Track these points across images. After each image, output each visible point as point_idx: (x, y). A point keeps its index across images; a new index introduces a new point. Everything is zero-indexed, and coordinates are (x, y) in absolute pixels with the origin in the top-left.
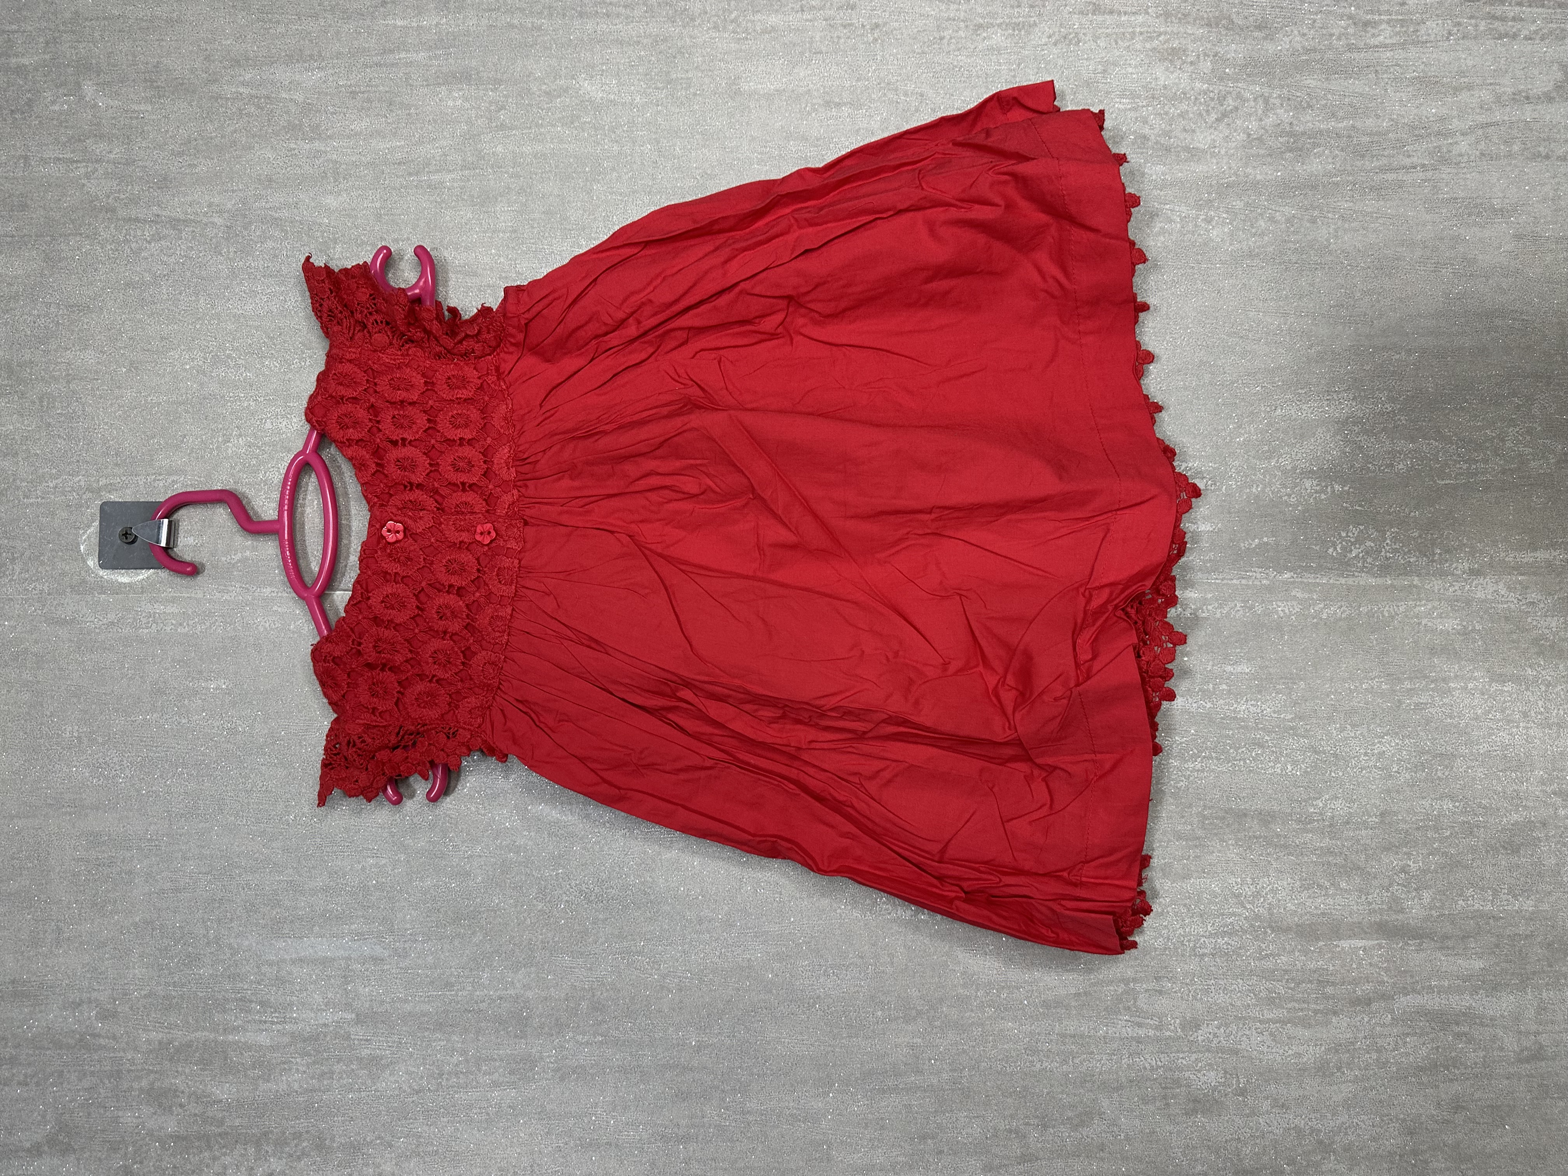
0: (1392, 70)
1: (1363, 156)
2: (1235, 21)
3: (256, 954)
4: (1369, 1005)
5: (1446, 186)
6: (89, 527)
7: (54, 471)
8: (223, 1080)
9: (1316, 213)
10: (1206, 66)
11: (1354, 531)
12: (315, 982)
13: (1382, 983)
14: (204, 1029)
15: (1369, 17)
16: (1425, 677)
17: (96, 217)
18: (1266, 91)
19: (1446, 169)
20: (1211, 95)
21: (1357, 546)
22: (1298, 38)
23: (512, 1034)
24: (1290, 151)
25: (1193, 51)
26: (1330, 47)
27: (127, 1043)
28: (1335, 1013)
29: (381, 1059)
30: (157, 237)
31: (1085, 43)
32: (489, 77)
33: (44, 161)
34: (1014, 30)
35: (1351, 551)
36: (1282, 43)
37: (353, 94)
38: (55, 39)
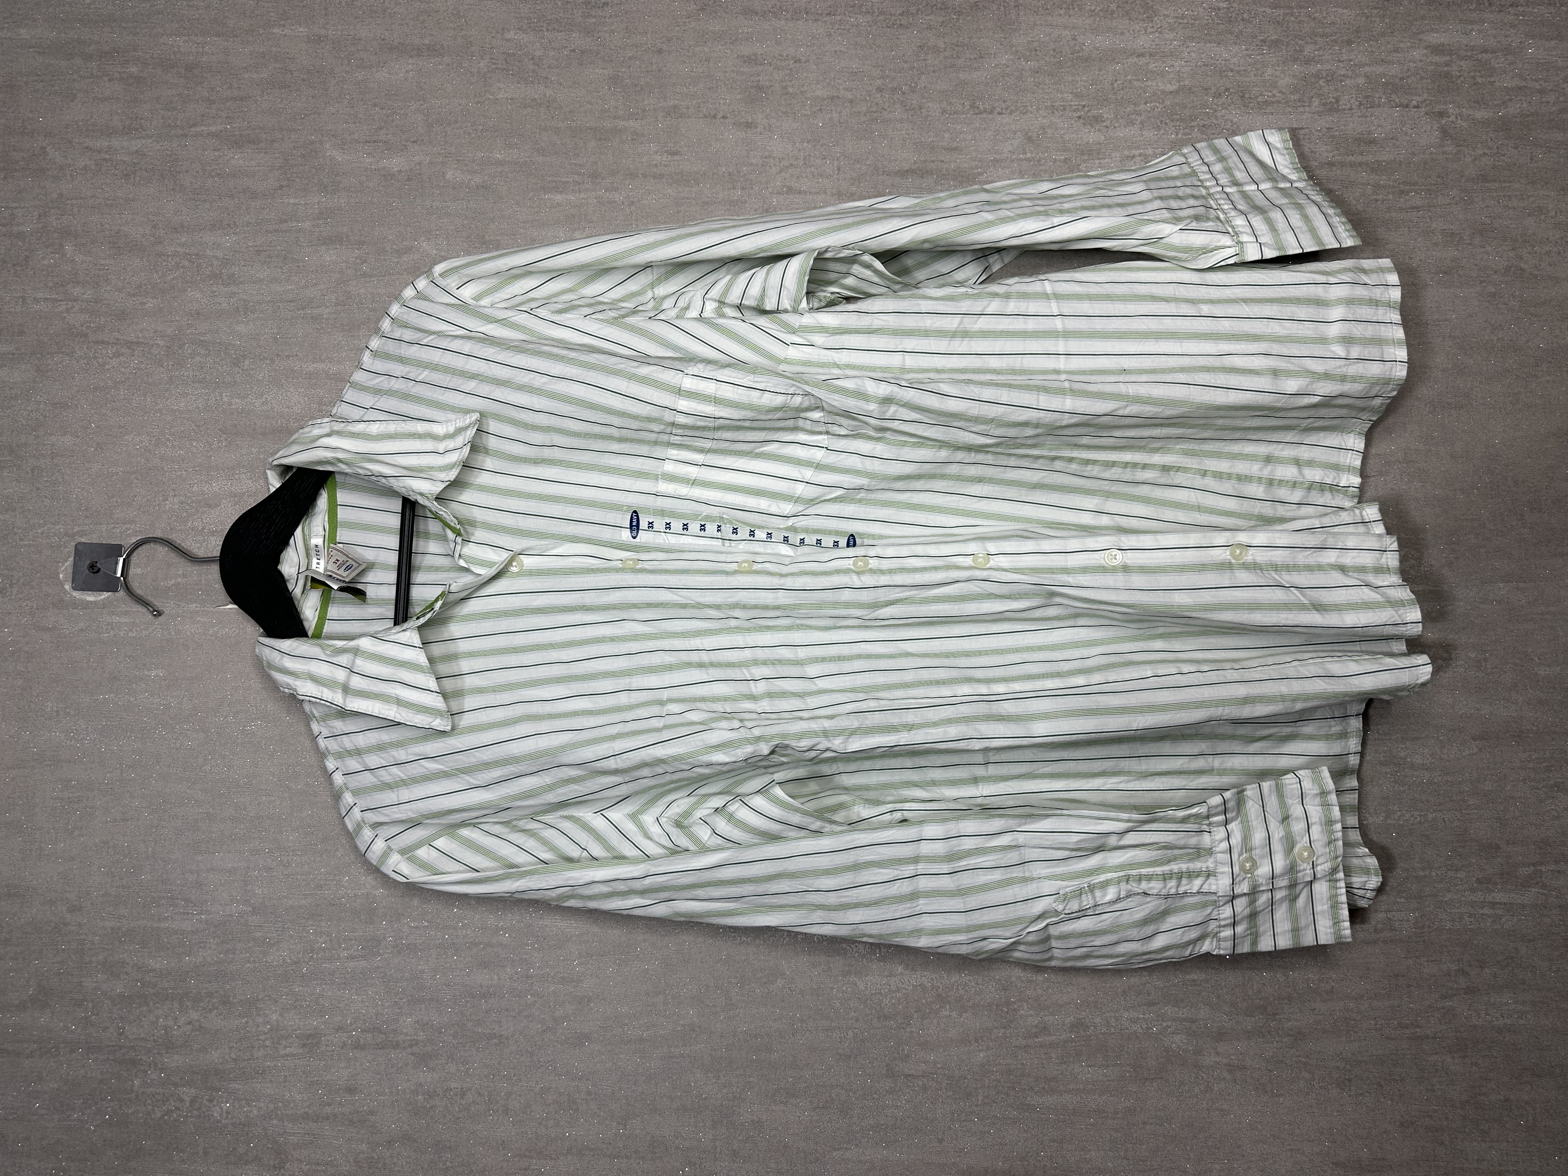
3: (182, 865)
6: (66, 561)
7: (42, 521)
8: (157, 955)
12: (224, 885)
14: (144, 919)
17: (74, 340)
23: (364, 921)
27: (89, 929)
29: (270, 939)
30: (117, 355)
32: (355, 240)
33: (37, 300)
37: (258, 252)
38: (45, 213)
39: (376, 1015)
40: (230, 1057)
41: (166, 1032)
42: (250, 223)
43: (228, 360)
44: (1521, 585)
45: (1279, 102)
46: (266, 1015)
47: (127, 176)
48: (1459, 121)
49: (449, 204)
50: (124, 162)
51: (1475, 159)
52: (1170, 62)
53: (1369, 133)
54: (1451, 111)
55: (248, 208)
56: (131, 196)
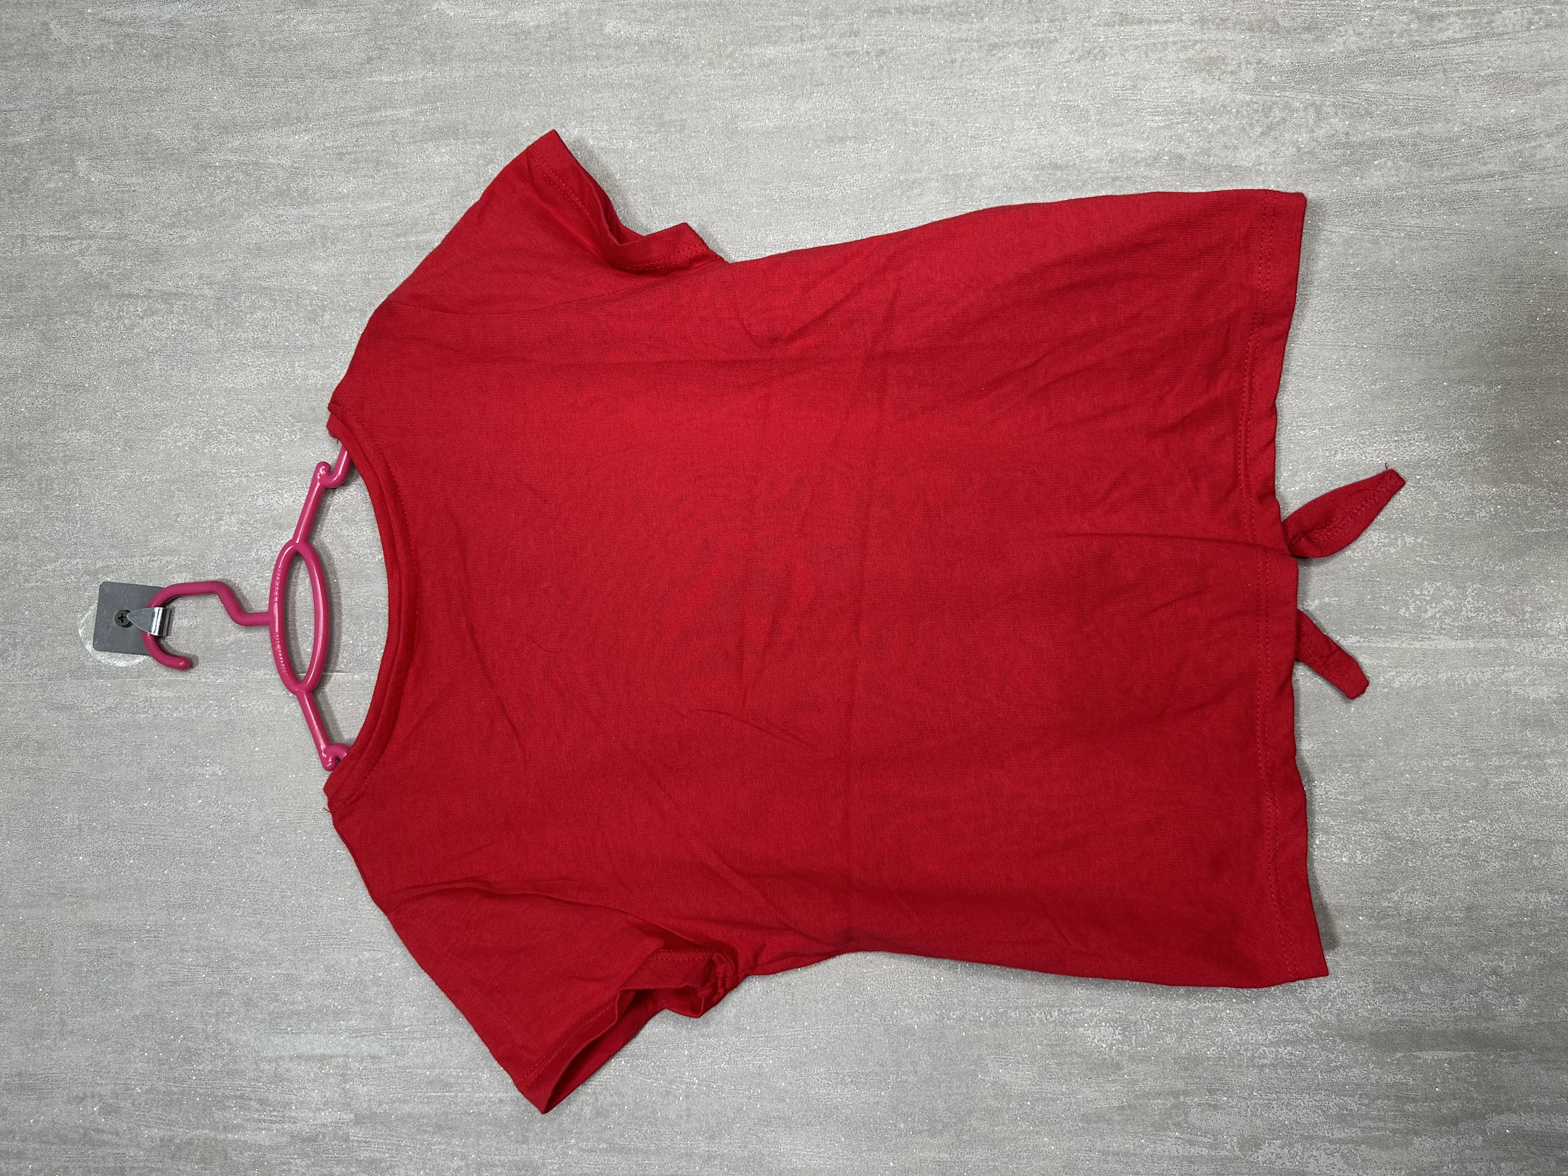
0: (1463, 68)
1: (1431, 166)
2: (1281, 23)
3: (255, 1050)
4: (1456, 1124)
5: (1530, 195)
6: (87, 610)
7: (53, 554)
9: (1378, 232)
10: (1249, 75)
11: (1429, 588)
12: (314, 1081)
13: (1470, 1100)
14: (204, 1127)
15: (1435, 9)
16: (1516, 752)
17: (91, 294)
18: (1318, 98)
19: (1529, 176)
20: (1255, 106)
21: (1434, 605)
22: (1354, 38)
23: (513, 1139)
24: (1347, 165)
25: (1233, 60)
26: (1391, 45)
27: (130, 1139)
28: (1417, 1133)
29: (380, 1162)
30: (150, 312)
31: (1112, 57)
32: (477, 131)
33: (40, 240)
34: (1032, 48)
35: (1426, 611)
36: (1335, 44)
37: (340, 156)
38: (49, 116)
49: (610, 69)
50: (154, 36)
55: (324, 93)
56: (164, 84)
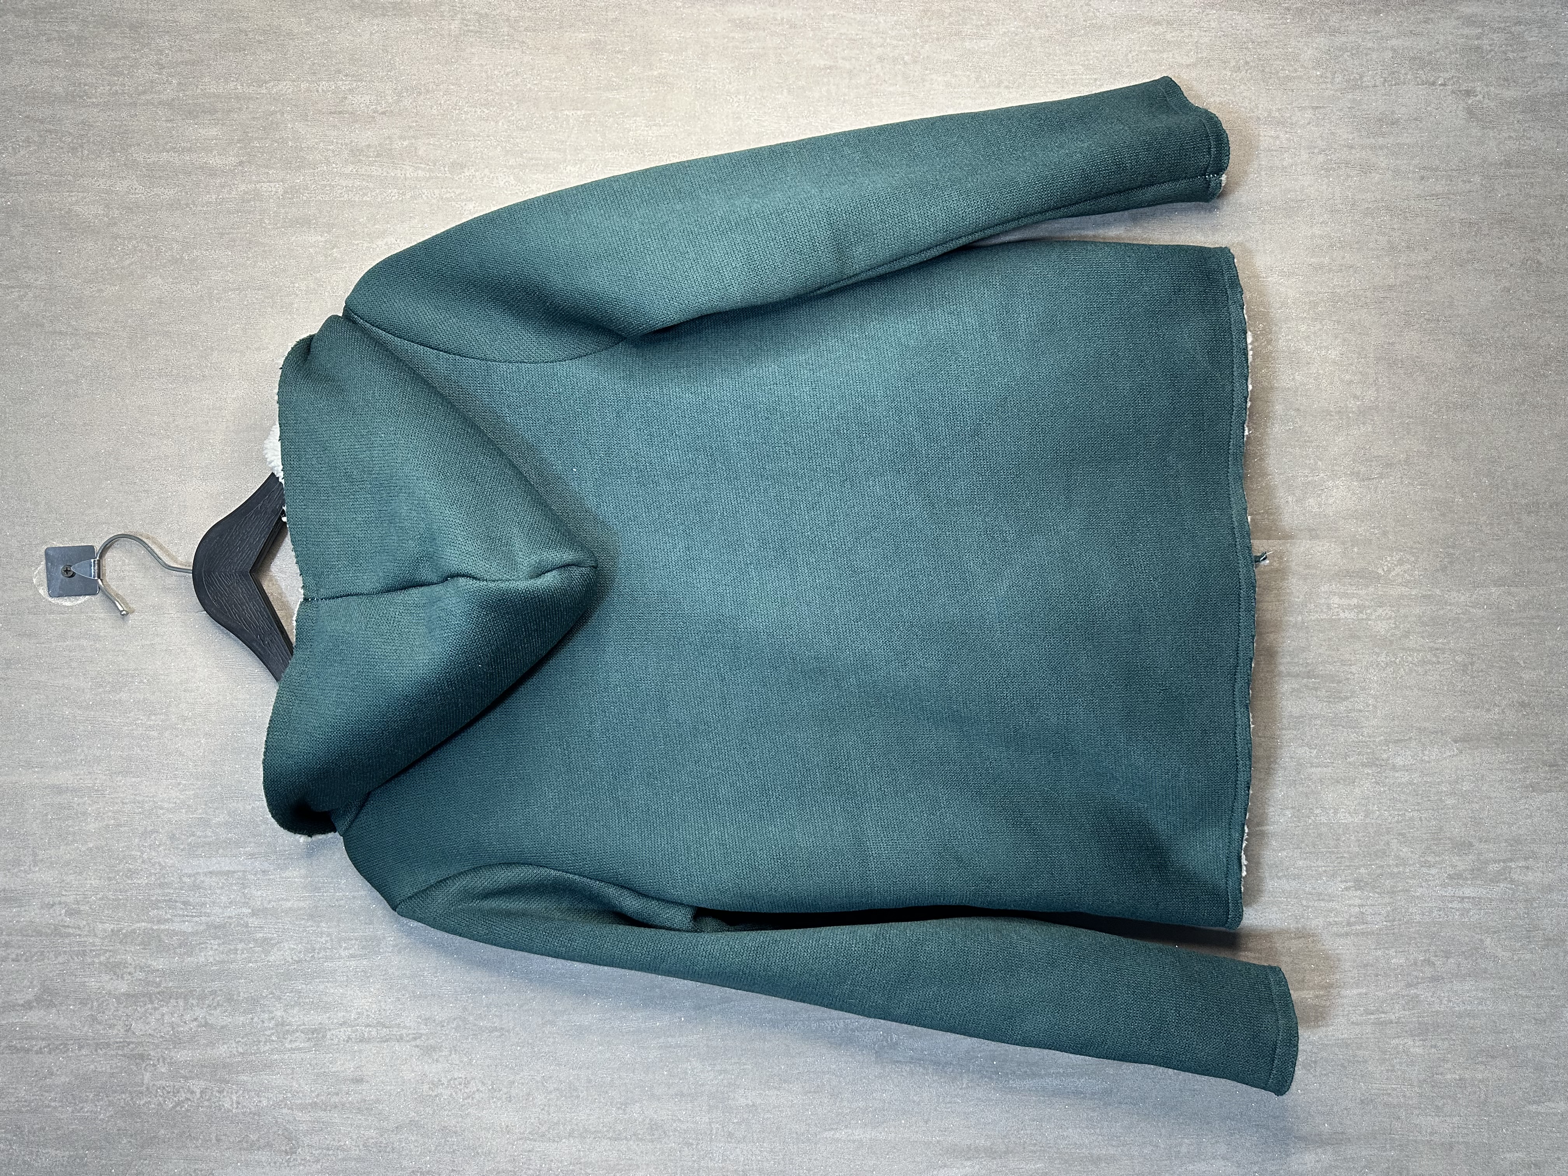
3: (178, 869)
6: (39, 565)
8: (159, 955)
12: (222, 888)
14: (143, 921)
29: (271, 940)
30: (77, 346)
39: (379, 1011)
40: (237, 1051)
41: (173, 1028)
42: (211, 203)
43: (195, 353)
44: (1513, 589)
45: (1300, 78)
46: (271, 1012)
47: (74, 150)
48: (1486, 101)
51: (1500, 143)
52: (1187, 32)
53: (1393, 112)
54: (1479, 89)
